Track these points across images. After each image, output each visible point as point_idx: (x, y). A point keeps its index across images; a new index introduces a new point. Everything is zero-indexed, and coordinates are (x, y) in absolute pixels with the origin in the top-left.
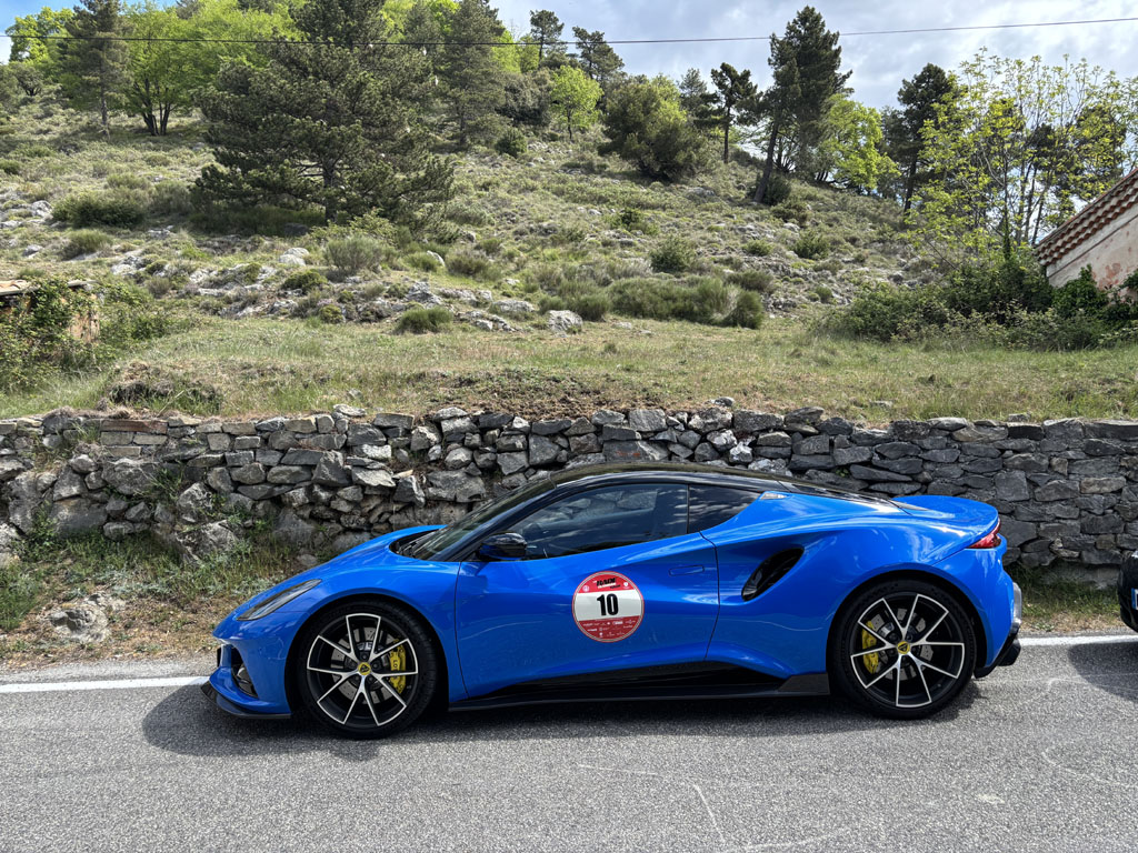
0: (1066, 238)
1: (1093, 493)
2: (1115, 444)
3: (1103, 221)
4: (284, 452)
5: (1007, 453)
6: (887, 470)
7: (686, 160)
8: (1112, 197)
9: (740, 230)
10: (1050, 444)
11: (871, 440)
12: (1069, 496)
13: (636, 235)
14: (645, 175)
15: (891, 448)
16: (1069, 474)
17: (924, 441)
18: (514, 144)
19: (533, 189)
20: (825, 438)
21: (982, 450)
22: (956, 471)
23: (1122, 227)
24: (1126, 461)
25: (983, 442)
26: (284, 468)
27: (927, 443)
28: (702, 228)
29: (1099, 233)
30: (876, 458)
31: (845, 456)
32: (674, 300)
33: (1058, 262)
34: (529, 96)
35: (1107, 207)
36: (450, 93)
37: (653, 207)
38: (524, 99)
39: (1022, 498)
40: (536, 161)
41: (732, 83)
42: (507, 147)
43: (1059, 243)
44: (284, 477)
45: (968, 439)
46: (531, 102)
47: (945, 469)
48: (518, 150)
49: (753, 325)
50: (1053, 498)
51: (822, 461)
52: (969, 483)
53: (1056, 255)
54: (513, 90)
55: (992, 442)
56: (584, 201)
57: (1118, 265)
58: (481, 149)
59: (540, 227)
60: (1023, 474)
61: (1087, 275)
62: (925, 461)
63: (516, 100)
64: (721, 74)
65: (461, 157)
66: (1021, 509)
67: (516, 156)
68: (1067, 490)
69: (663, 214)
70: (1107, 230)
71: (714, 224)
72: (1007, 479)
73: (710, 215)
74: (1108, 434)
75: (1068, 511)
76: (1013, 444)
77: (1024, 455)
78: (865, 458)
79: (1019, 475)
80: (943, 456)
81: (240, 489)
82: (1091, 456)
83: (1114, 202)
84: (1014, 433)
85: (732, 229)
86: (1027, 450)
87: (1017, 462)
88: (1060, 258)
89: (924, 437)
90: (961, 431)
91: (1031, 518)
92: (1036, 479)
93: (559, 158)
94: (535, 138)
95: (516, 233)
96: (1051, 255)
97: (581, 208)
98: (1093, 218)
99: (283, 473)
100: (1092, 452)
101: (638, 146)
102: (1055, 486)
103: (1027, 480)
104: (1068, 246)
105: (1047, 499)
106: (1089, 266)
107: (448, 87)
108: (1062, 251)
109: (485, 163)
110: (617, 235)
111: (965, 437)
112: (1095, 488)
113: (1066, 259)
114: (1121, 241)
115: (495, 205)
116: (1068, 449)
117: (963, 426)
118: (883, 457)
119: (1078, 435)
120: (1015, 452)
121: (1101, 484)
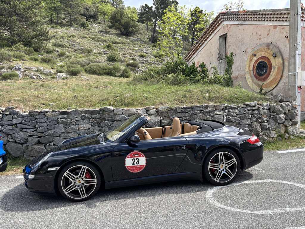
1: (82, 130)
2: (88, 116)
5: (59, 119)
6: (27, 125)
7: (132, 30)
9: (141, 50)
10: (71, 116)
11: (22, 117)
12: (75, 131)
13: (110, 51)
14: (122, 34)
15: (27, 119)
16: (76, 124)
17: (37, 116)
18: (85, 25)
19: (86, 37)
20: (11, 116)
21: (52, 118)
22: (45, 125)
23: (200, 52)
24: (91, 120)
25: (53, 116)
27: (37, 117)
28: (131, 49)
29: (196, 53)
30: (23, 121)
31: (15, 121)
32: (106, 70)
34: (92, 11)
35: (196, 46)
36: (65, 9)
37: (119, 43)
38: (90, 12)
39: (63, 132)
40: (91, 30)
41: (148, 9)
42: (83, 25)
45: (49, 115)
46: (92, 13)
47: (42, 124)
48: (86, 26)
49: (127, 77)
50: (71, 132)
51: (9, 123)
52: (48, 128)
54: (87, 9)
55: (55, 116)
56: (99, 41)
57: (199, 62)
58: (76, 26)
59: (81, 48)
60: (63, 125)
61: (194, 64)
62: (37, 122)
63: (88, 12)
64: (145, 7)
65: (69, 28)
66: (62, 135)
67: (85, 28)
68: (74, 129)
69: (122, 45)
71: (135, 48)
72: (58, 127)
73: (135, 46)
74: (87, 113)
75: (74, 135)
76: (60, 116)
77: (63, 120)
78: (20, 122)
79: (61, 125)
80: (42, 120)
82: (83, 119)
84: (62, 113)
85: (139, 50)
86: (64, 118)
87: (61, 122)
89: (36, 115)
90: (47, 113)
91: (64, 137)
92: (66, 126)
93: (99, 29)
94: (94, 23)
95: (74, 50)
97: (98, 43)
100: (82, 118)
101: (119, 26)
102: (71, 128)
103: (64, 127)
105: (69, 132)
106: (194, 62)
107: (65, 7)
108: (189, 58)
109: (76, 30)
110: (104, 51)
111: (48, 115)
112: (82, 128)
113: (190, 60)
114: (199, 55)
115: (71, 42)
116: (76, 117)
117: (48, 112)
118: (25, 121)
119: (80, 114)
120: (61, 119)
121: (84, 127)
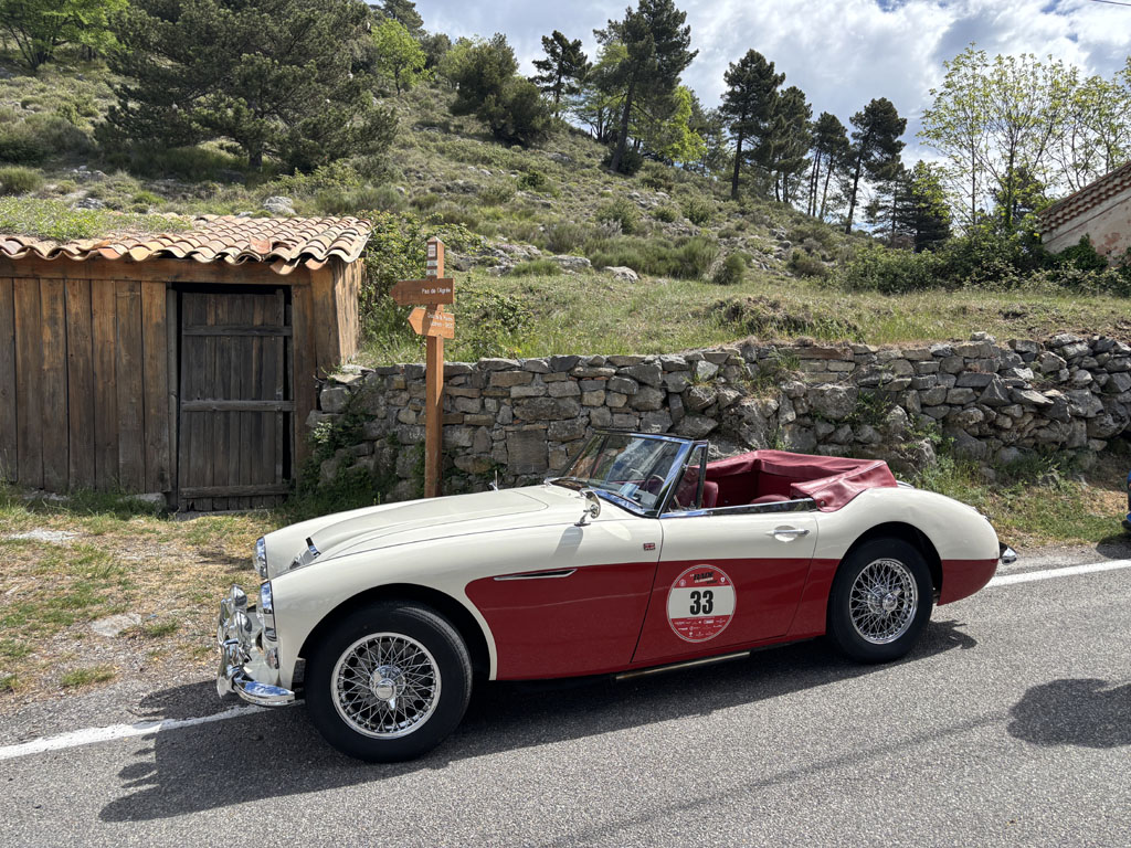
0: (1066, 211)
3: (1104, 197)
4: (957, 375)
7: (544, 125)
8: (1116, 177)
9: (628, 197)
13: (546, 196)
14: (499, 138)
23: (1122, 202)
26: (960, 390)
28: (593, 193)
29: (1097, 207)
33: (1054, 231)
35: (1110, 185)
41: (563, 51)
43: (1059, 214)
44: (961, 398)
53: (1053, 225)
56: (469, 160)
57: (1118, 234)
61: (1085, 242)
64: (552, 41)
70: (1106, 205)
71: (602, 190)
73: (593, 181)
81: (927, 410)
83: (1117, 181)
88: (1056, 228)
96: (1049, 225)
97: (472, 168)
98: (1095, 194)
99: (961, 394)
101: (495, 108)
104: (1067, 217)
106: (1087, 235)
108: (1060, 221)
110: (529, 196)
113: (1062, 229)
114: (1119, 215)
